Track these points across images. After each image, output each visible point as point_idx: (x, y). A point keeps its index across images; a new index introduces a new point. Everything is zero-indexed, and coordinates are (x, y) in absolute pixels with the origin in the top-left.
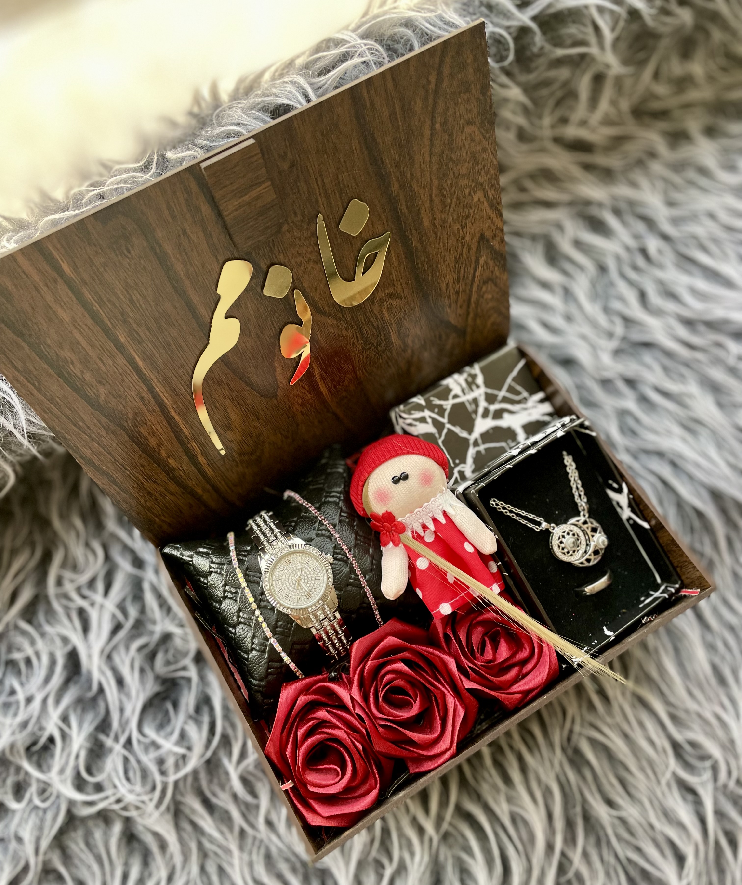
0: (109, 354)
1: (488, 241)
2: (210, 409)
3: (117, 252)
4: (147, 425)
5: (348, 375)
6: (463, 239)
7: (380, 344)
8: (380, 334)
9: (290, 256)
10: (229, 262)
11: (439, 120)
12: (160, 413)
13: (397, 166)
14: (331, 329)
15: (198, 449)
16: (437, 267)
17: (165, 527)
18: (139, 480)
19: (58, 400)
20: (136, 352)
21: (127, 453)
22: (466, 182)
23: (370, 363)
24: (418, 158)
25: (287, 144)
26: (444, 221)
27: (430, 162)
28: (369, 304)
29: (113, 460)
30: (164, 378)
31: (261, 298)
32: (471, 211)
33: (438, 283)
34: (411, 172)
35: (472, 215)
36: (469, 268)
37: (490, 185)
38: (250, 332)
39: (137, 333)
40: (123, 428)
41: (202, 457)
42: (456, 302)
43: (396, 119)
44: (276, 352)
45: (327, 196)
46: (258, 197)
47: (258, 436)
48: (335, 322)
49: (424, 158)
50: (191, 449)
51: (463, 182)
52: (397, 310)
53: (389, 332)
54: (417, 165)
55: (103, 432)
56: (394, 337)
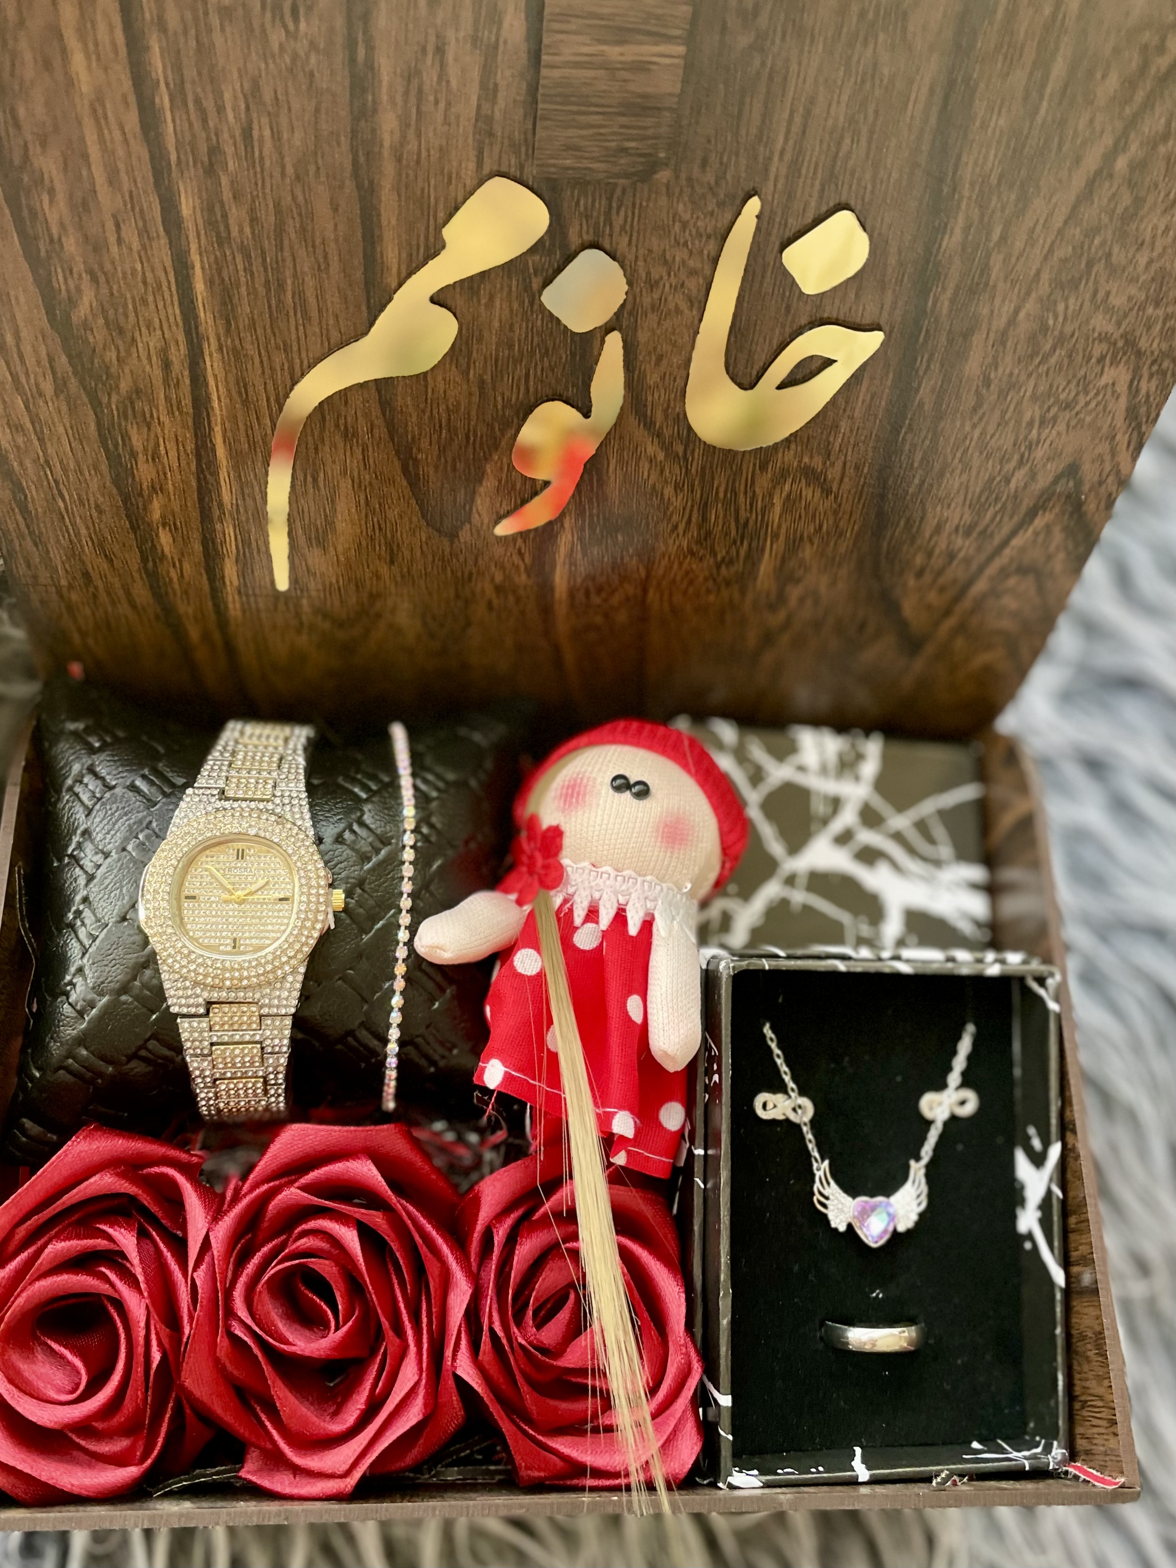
0: (140, 224)
1: (1079, 484)
4: (149, 429)
5: (626, 586)
6: (1030, 448)
7: (731, 562)
8: (742, 543)
9: (641, 252)
15: (234, 547)
16: (941, 475)
18: (78, 534)
20: (200, 254)
22: (1110, 328)
24: (1038, 206)
26: (1012, 385)
27: (1060, 232)
28: (755, 465)
29: (42, 460)
30: (234, 349)
31: (532, 303)
32: (1082, 400)
35: (1078, 408)
36: (1006, 519)
37: (1155, 368)
38: (469, 368)
39: (225, 216)
40: (96, 404)
41: (235, 569)
42: (940, 573)
43: (1043, 86)
44: (503, 443)
45: (795, 166)
46: (641, 67)
47: (374, 597)
48: (661, 456)
49: (1050, 215)
50: (219, 536)
51: (1101, 323)
52: (807, 513)
53: (763, 550)
54: (1028, 223)
55: (48, 387)
56: (766, 566)
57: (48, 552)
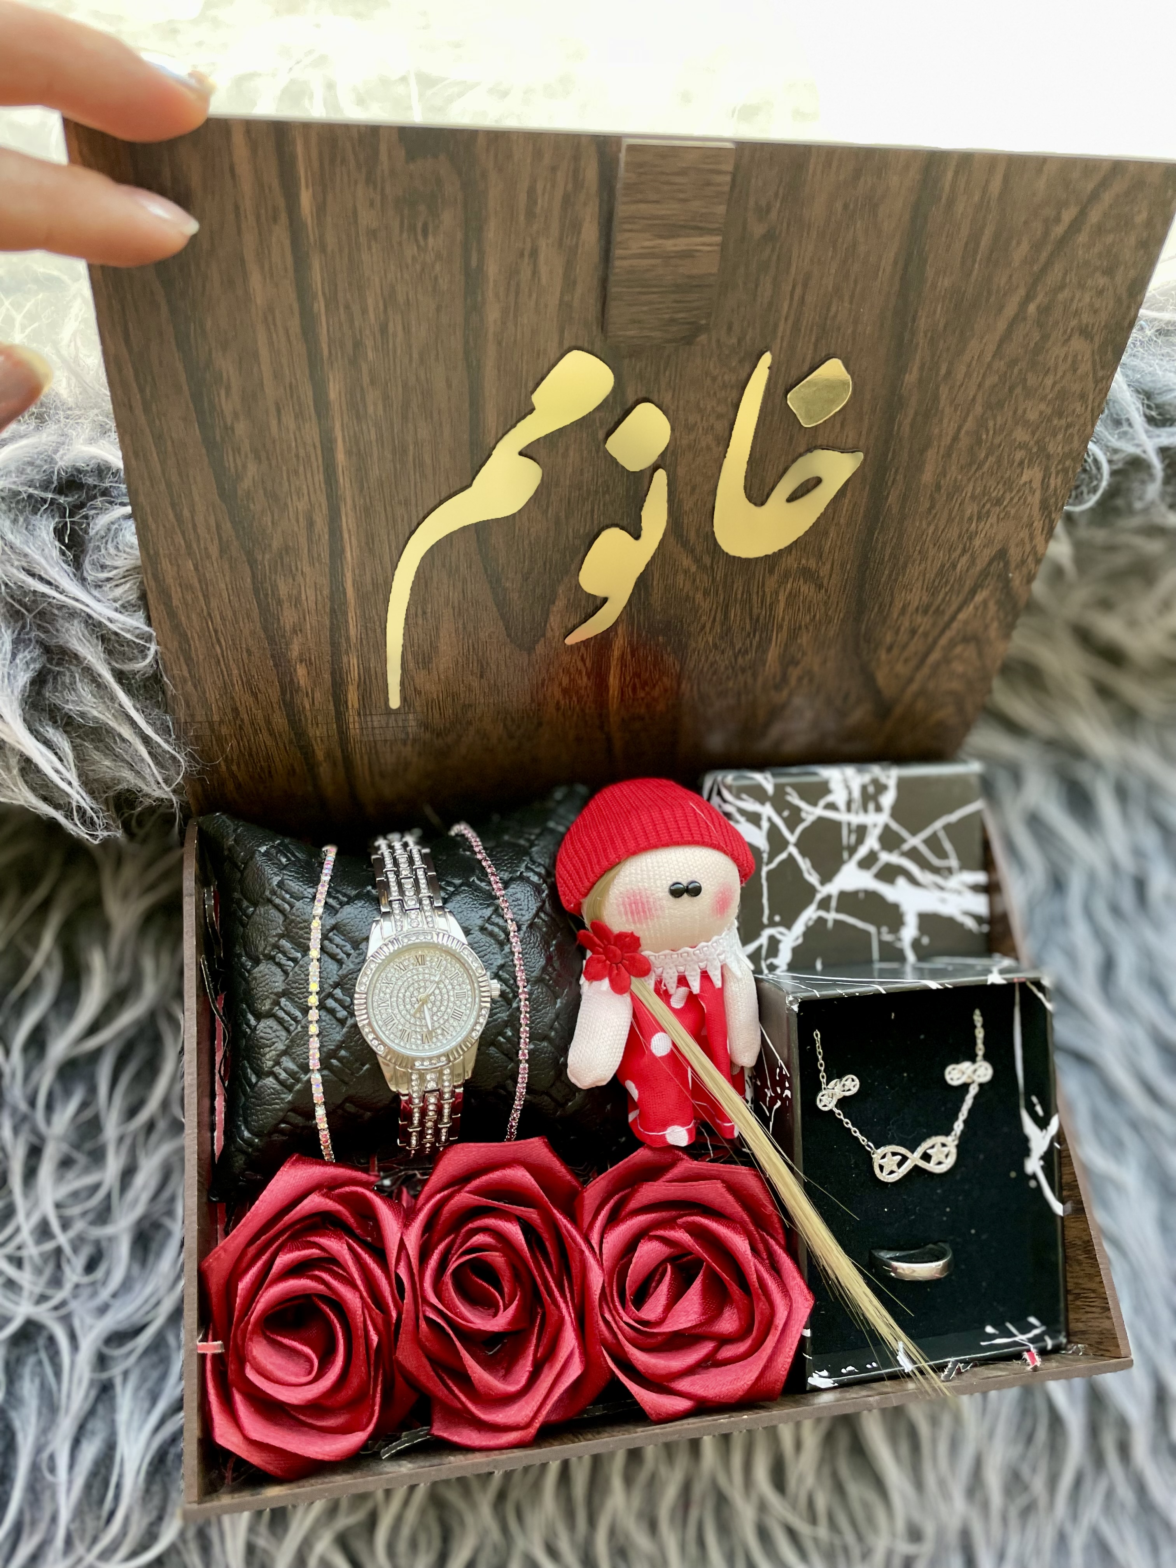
0: (297, 408)
1: (1007, 564)
2: (413, 610)
3: (406, 221)
4: (294, 581)
5: (665, 679)
6: (970, 538)
7: (746, 652)
8: (754, 635)
9: (681, 402)
10: (580, 352)
11: (1039, 297)
12: (327, 570)
13: (933, 342)
14: (680, 578)
15: (356, 675)
16: (905, 567)
17: (231, 786)
18: (230, 675)
19: (169, 443)
20: (343, 430)
21: (234, 614)
22: (1027, 438)
23: (711, 678)
24: (974, 346)
25: (781, 192)
26: (957, 488)
27: (989, 366)
28: (765, 568)
29: (205, 613)
30: (365, 506)
31: (597, 452)
32: (1008, 496)
33: (892, 595)
34: (951, 364)
35: (1005, 503)
36: (954, 598)
37: (1060, 467)
38: (548, 507)
39: (363, 398)
40: (252, 563)
41: (356, 694)
42: (905, 647)
43: (975, 254)
44: (573, 567)
45: (796, 328)
46: (687, 255)
47: (466, 707)
48: (693, 569)
49: (982, 352)
50: (345, 666)
51: (1021, 435)
52: (804, 606)
53: (771, 640)
54: (966, 358)
55: (214, 550)
56: (773, 654)
57: (204, 693)
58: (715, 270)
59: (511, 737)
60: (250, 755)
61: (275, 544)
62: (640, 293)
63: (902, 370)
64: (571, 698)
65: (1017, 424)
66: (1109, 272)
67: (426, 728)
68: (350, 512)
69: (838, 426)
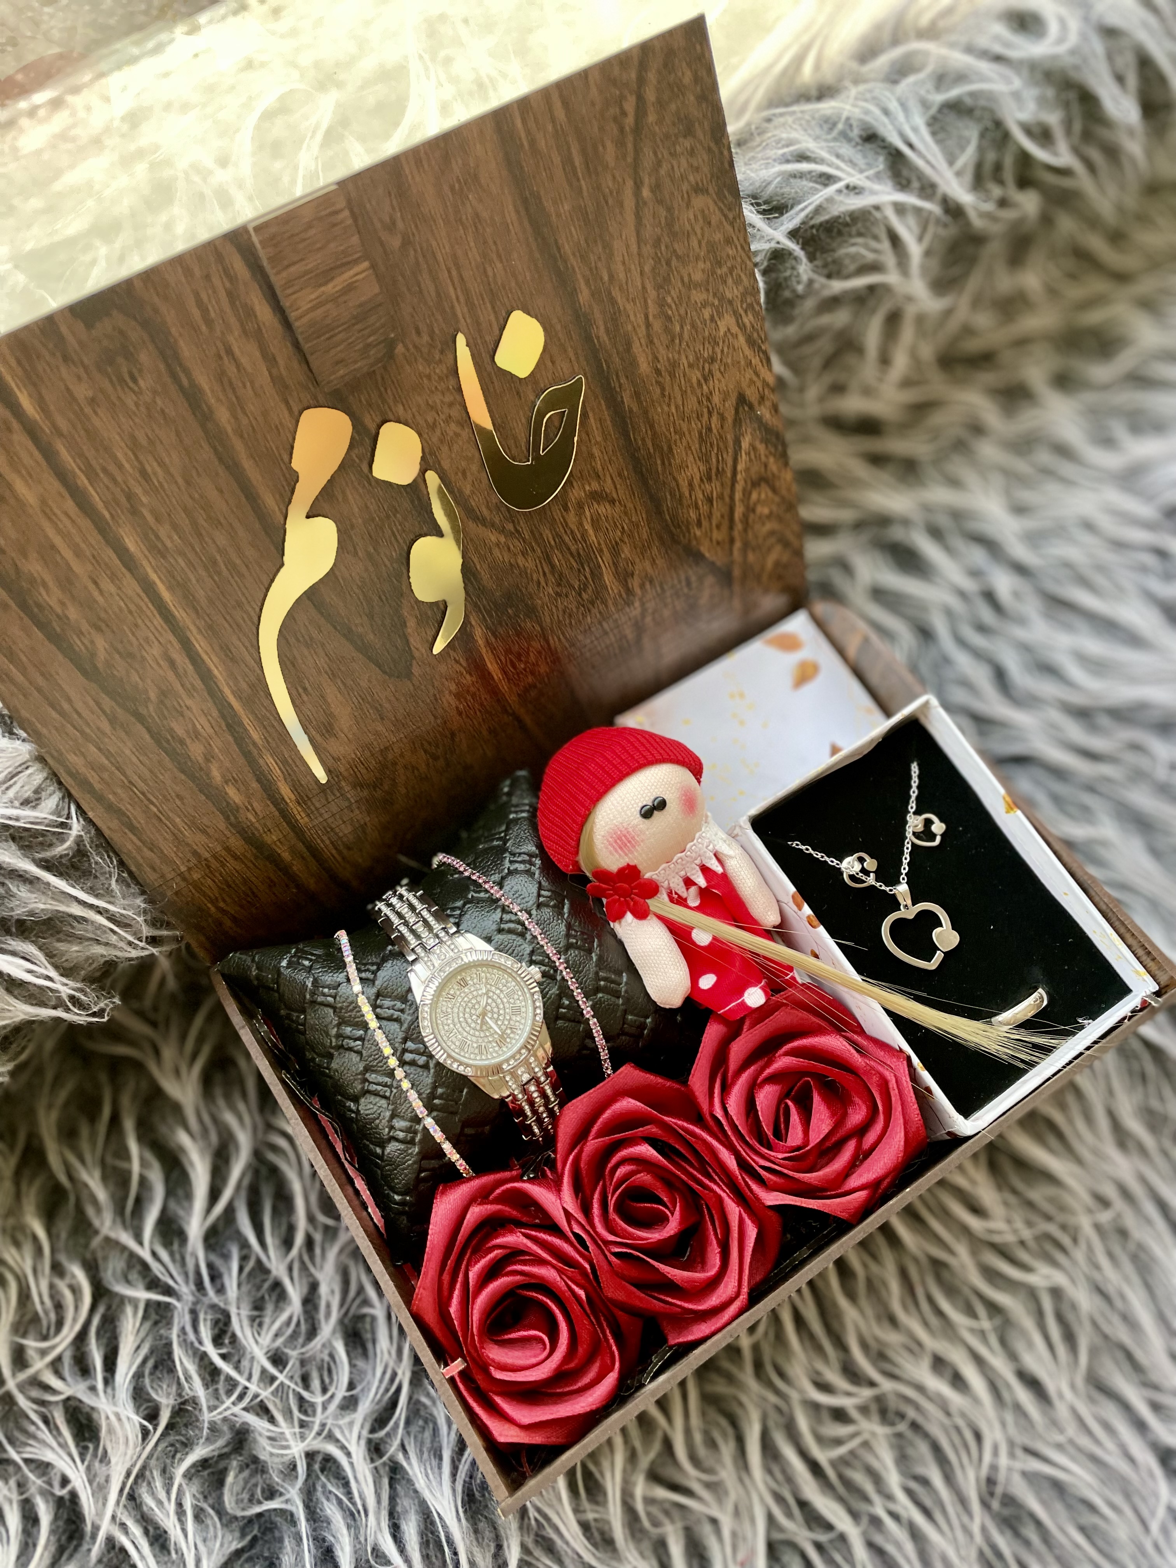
2: (294, 692)
3: (114, 378)
11: (646, 181)
13: (584, 258)
14: (496, 552)
21: (151, 771)
23: (571, 623)
25: (395, 202)
33: (675, 479)
34: (609, 269)
58: (377, 290)
59: (435, 758)
60: (229, 886)
61: (153, 695)
62: (328, 339)
63: (573, 294)
64: (465, 699)
65: (690, 289)
66: (689, 132)
67: (362, 786)
68: (198, 637)
69: (549, 364)
